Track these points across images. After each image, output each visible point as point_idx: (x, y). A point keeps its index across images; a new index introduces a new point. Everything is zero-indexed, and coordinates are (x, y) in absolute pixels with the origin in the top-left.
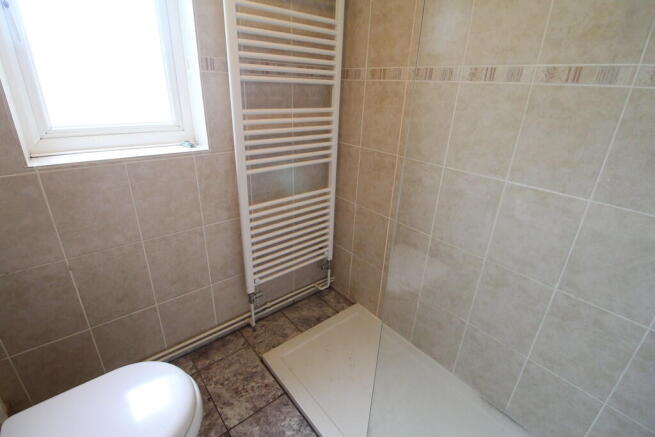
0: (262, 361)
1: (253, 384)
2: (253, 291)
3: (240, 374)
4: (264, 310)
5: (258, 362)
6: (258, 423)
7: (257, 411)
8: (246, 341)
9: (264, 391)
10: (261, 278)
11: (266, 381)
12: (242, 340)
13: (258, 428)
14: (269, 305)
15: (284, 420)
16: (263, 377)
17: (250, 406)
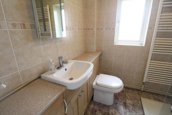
0: (140, 99)
1: (135, 100)
2: (145, 82)
3: (134, 97)
4: (147, 89)
5: (139, 98)
6: (133, 107)
7: (133, 105)
8: (139, 93)
9: (137, 103)
10: (148, 80)
11: (139, 102)
12: (138, 92)
13: (132, 107)
14: (149, 89)
15: (139, 111)
16: (139, 101)
17: (132, 103)
